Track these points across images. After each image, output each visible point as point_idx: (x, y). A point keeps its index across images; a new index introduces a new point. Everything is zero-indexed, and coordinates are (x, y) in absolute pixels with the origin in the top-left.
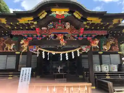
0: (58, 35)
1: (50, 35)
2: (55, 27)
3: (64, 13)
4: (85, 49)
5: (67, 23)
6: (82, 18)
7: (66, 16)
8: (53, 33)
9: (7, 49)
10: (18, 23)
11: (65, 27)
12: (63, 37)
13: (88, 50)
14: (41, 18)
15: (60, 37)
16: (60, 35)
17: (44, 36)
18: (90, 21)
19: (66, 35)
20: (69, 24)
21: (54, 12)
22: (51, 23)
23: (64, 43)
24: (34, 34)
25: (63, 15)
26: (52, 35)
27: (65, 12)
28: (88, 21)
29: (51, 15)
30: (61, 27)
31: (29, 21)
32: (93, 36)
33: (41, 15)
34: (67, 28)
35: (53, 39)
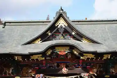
7: (67, 52)
10: (30, 59)
12: (65, 66)
19: (68, 64)
24: (40, 64)
28: (84, 56)
29: (55, 52)
30: (63, 57)
33: (48, 53)
35: (56, 68)
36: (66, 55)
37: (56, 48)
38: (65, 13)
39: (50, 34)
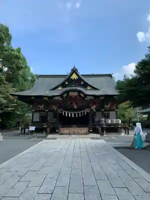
4: (88, 110)
6: (84, 96)
9: (39, 107)
12: (75, 103)
14: (64, 96)
25: (75, 95)
29: (69, 95)
36: (76, 97)
37: (70, 92)
38: (77, 70)
39: (67, 83)
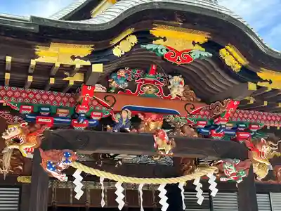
0: (145, 117)
1: (119, 116)
2: (133, 87)
3: (191, 47)
4: (234, 171)
5: (177, 79)
6: (243, 68)
7: (198, 56)
8: (129, 108)
10: (33, 62)
11: (167, 92)
12: (161, 123)
13: (244, 175)
14: (117, 52)
15: (152, 126)
16: (154, 116)
17: (96, 117)
18: (266, 81)
19: (171, 118)
20: (181, 83)
21: (160, 38)
22: (122, 73)
23: (169, 148)
24: (61, 108)
25: (189, 51)
26: (127, 115)
27: (194, 43)
28: (262, 81)
29: (148, 47)
30: (153, 90)
31: (73, 58)
32: (254, 128)
33: (118, 44)
34: (174, 96)
35: (128, 129)
